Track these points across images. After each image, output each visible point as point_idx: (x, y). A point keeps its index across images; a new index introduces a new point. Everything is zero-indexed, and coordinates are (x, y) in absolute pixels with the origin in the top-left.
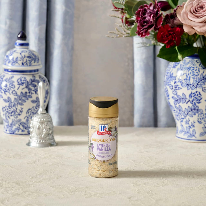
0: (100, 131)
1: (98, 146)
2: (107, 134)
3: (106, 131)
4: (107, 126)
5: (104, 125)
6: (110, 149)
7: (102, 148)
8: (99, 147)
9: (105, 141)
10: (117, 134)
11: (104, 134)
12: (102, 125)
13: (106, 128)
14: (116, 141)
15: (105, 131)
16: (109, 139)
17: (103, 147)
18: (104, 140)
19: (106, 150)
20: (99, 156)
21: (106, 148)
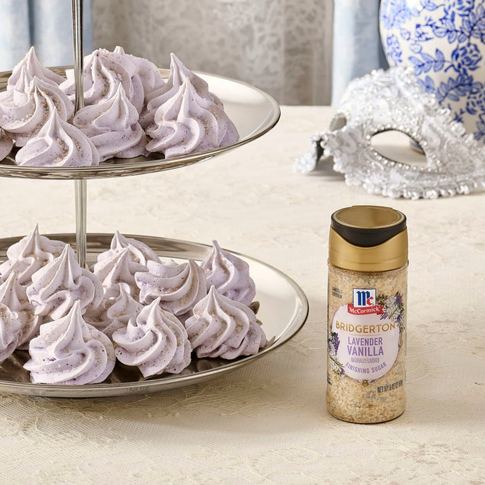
0: (356, 305)
1: (351, 342)
2: (373, 312)
3: (370, 304)
4: (373, 293)
5: (365, 291)
6: (381, 352)
7: (359, 348)
8: (353, 346)
9: (368, 330)
10: (401, 312)
11: (366, 313)
12: (361, 291)
13: (372, 298)
14: (397, 329)
15: (367, 305)
16: (379, 326)
17: (364, 347)
18: (364, 329)
19: (372, 352)
20: (351, 367)
21: (371, 348)
